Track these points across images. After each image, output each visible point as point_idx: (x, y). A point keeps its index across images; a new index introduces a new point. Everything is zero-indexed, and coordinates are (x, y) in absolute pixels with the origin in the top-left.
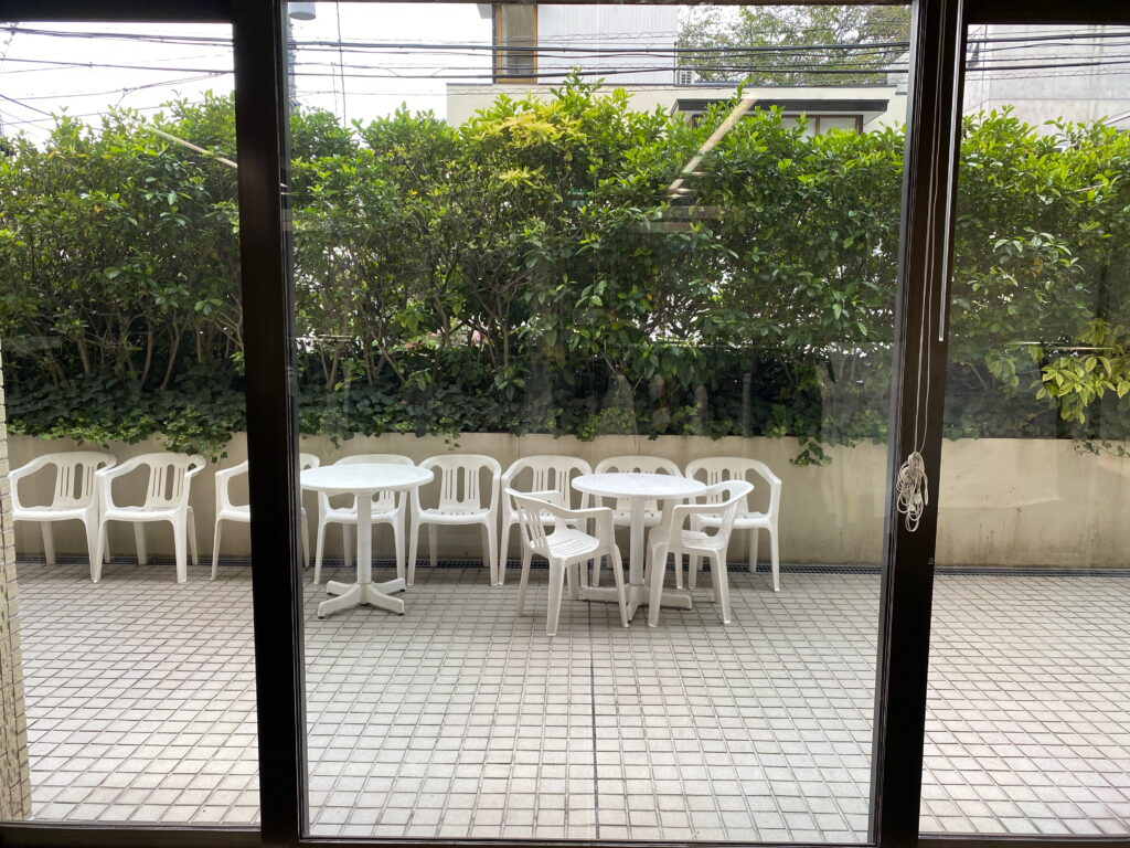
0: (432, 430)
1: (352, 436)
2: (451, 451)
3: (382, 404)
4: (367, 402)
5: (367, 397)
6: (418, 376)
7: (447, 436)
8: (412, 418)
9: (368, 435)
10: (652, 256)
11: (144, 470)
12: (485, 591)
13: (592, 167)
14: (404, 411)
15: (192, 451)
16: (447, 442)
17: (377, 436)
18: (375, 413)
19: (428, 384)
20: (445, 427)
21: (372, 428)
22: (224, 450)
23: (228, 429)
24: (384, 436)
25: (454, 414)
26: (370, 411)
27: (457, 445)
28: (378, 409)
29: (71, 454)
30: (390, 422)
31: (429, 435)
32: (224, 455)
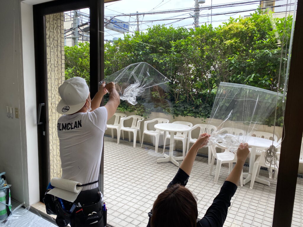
0: (199, 116)
1: (178, 116)
2: (202, 123)
3: (187, 108)
4: (183, 107)
5: (184, 106)
6: (198, 101)
7: (203, 119)
8: (194, 112)
9: (182, 116)
10: (273, 66)
11: (132, 119)
12: (205, 165)
13: (255, 38)
14: (192, 110)
15: (142, 116)
16: (202, 120)
17: (184, 116)
18: (185, 110)
19: (200, 103)
20: (203, 116)
21: (183, 115)
22: (149, 116)
23: (150, 111)
24: (186, 117)
25: (206, 112)
26: (183, 109)
27: (205, 121)
28: (186, 109)
29: (119, 114)
30: (188, 113)
31: (198, 118)
32: (149, 117)
